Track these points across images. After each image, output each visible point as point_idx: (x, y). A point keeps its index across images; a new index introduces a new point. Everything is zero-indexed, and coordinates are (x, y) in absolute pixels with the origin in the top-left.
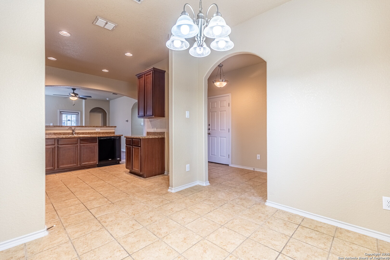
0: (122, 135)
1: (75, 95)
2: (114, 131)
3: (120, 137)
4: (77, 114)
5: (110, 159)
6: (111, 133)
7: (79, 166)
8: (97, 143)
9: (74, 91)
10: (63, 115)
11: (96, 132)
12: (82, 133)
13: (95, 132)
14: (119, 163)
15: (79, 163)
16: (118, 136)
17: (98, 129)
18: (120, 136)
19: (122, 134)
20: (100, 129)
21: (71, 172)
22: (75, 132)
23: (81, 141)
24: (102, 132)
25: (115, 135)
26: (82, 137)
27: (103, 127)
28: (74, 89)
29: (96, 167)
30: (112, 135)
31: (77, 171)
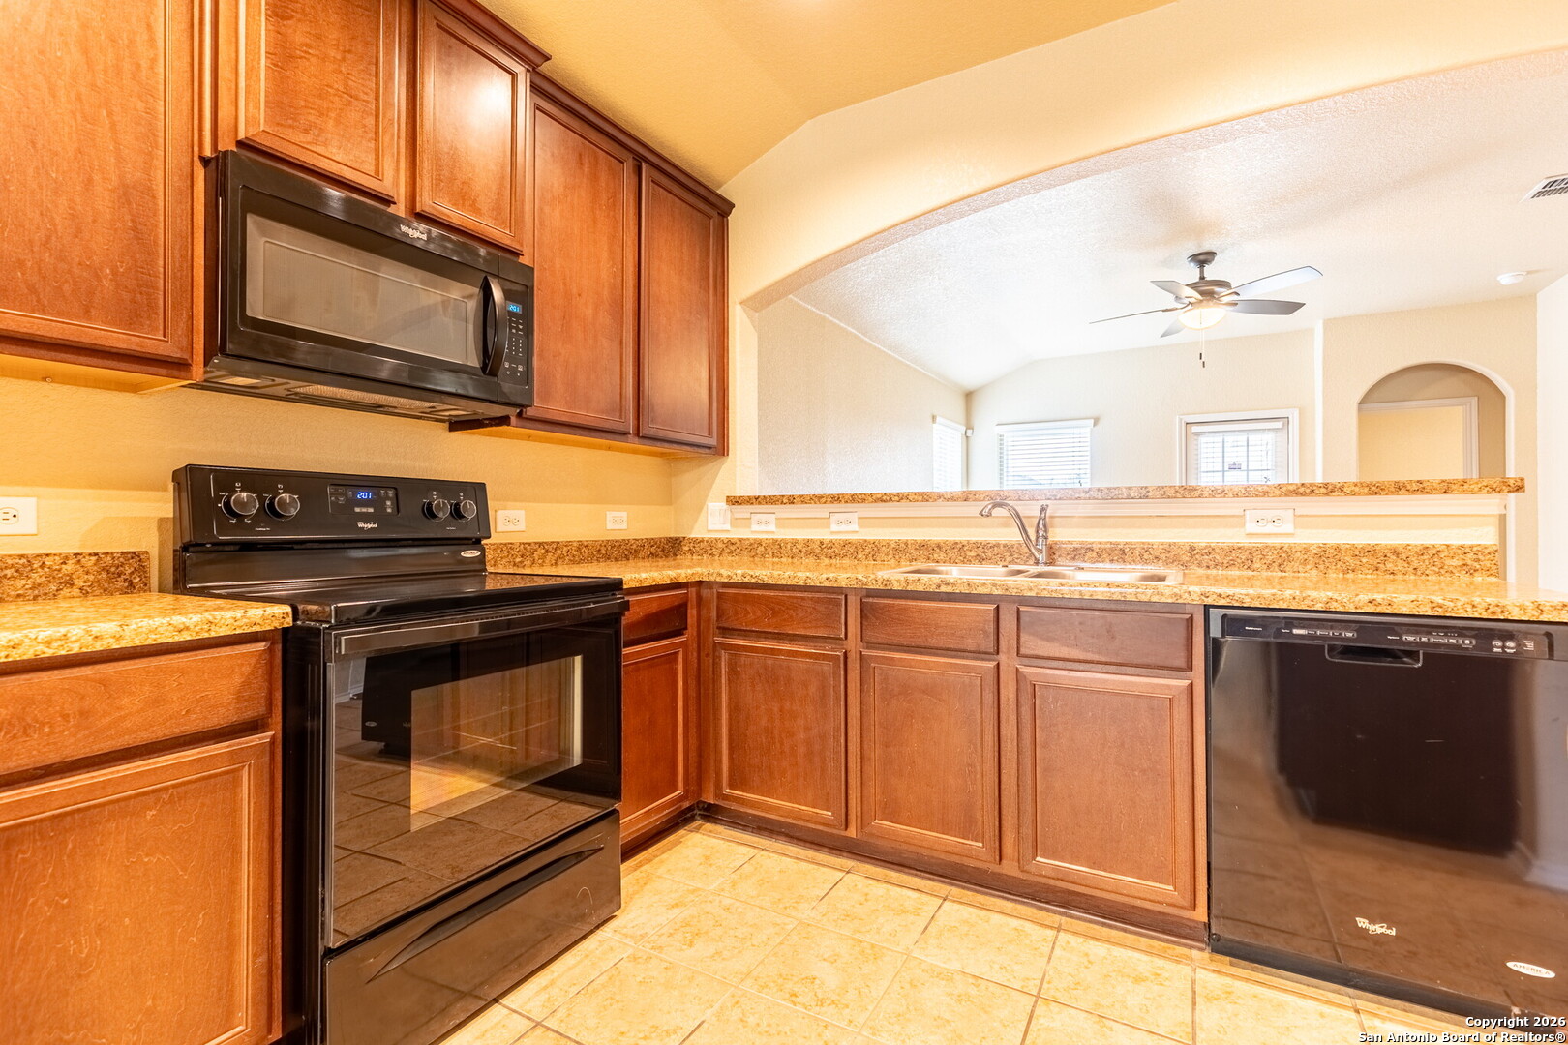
1: (1205, 294)
2: (1492, 542)
3: (1552, 638)
5: (1379, 929)
6: (1427, 559)
7: (1009, 869)
8: (1197, 677)
9: (1202, 272)
10: (1203, 439)
11: (1244, 541)
13: (1233, 547)
15: (1009, 848)
16: (1517, 616)
17: (1271, 514)
20: (1298, 512)
21: (945, 900)
22: (1046, 538)
23: (1024, 637)
24: (1314, 542)
25: (1459, 604)
26: (1033, 594)
27: (1327, 494)
28: (1202, 258)
29: (1191, 947)
30: (1403, 597)
31: (989, 913)
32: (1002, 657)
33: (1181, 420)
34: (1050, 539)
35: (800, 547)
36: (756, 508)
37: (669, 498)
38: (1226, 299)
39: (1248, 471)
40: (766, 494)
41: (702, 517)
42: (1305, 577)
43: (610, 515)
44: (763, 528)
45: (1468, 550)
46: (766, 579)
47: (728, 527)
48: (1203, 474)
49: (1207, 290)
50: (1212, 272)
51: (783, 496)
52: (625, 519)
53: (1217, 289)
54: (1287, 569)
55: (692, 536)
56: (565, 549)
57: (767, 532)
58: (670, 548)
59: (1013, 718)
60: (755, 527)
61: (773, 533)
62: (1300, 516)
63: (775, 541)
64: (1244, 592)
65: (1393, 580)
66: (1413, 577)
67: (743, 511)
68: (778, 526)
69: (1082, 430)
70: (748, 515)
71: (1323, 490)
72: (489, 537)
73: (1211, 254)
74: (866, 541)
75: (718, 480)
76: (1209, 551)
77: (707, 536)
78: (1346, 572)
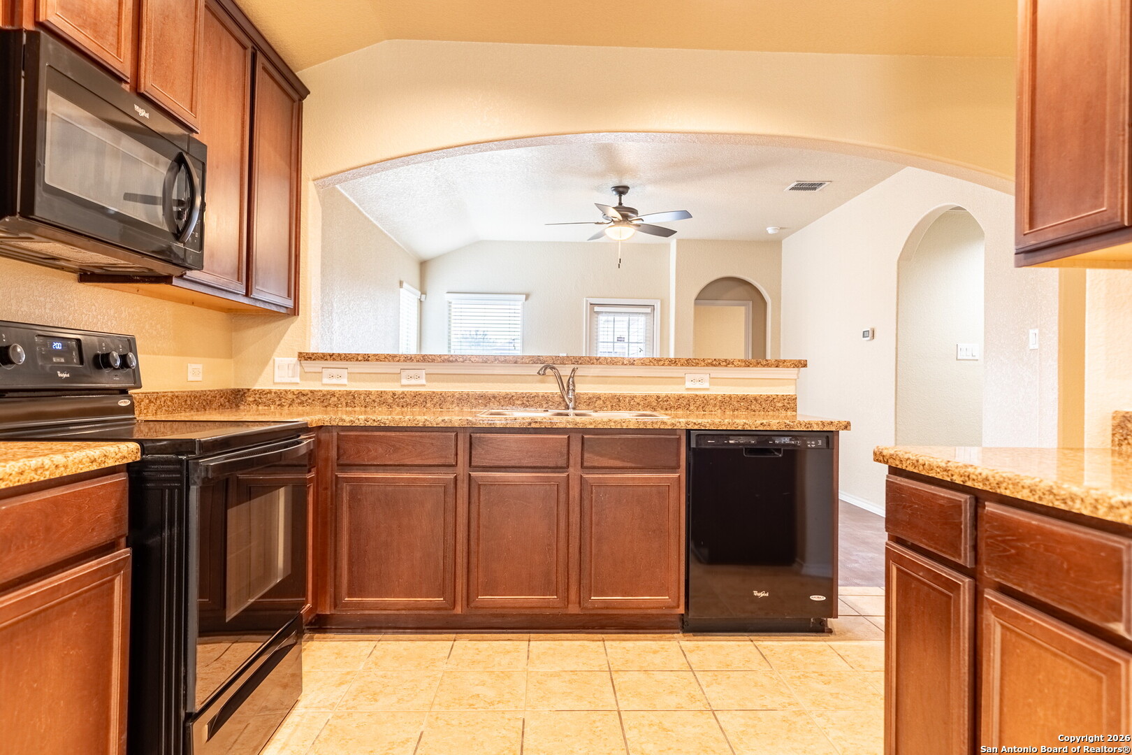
0: (847, 426)
1: (623, 216)
2: (792, 393)
3: (829, 438)
4: (648, 310)
5: (762, 594)
6: (769, 403)
7: (573, 609)
8: (682, 473)
9: (620, 199)
11: (685, 393)
12: (614, 396)
13: (679, 398)
14: (820, 629)
15: (573, 596)
16: (815, 428)
17: (698, 377)
18: (833, 429)
19: (843, 419)
20: (711, 376)
21: (529, 641)
22: (574, 391)
23: (586, 455)
24: (718, 393)
25: (795, 424)
26: (592, 427)
27: (726, 366)
28: (621, 189)
29: (673, 633)
30: (774, 421)
31: (560, 642)
32: (571, 470)
33: (587, 301)
34: (576, 391)
35: (373, 397)
36: (330, 363)
37: (230, 352)
38: (635, 222)
39: (629, 342)
40: (341, 352)
41: (268, 369)
42: (715, 415)
43: (191, 367)
44: (334, 381)
45: (785, 398)
46: (387, 422)
47: (297, 380)
48: (600, 344)
49: (626, 214)
50: (627, 201)
51: (358, 354)
52: (201, 371)
53: (630, 214)
54: (707, 410)
55: (257, 387)
56: (163, 399)
57: (338, 385)
58: (236, 397)
59: (577, 509)
60: (326, 381)
61: (345, 385)
62: (713, 378)
63: (349, 393)
64: (706, 421)
65: (754, 415)
66: (763, 413)
67: (311, 366)
68: (349, 379)
69: (517, 303)
70: (320, 370)
71: (724, 363)
72: (140, 387)
73: (627, 188)
74: (434, 392)
75: (286, 337)
76: (667, 399)
77: (274, 388)
78: (733, 411)
